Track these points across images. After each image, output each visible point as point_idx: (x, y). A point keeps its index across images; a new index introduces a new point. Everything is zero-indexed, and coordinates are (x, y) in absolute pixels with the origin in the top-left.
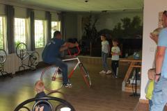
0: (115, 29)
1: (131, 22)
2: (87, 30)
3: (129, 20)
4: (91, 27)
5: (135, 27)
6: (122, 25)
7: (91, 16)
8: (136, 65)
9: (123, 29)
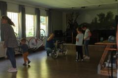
0: (93, 23)
1: (106, 16)
2: (70, 24)
3: (104, 15)
4: (73, 21)
5: (109, 20)
6: (98, 19)
7: (73, 13)
8: (111, 48)
9: (99, 22)
